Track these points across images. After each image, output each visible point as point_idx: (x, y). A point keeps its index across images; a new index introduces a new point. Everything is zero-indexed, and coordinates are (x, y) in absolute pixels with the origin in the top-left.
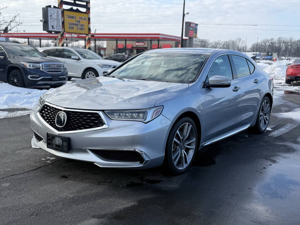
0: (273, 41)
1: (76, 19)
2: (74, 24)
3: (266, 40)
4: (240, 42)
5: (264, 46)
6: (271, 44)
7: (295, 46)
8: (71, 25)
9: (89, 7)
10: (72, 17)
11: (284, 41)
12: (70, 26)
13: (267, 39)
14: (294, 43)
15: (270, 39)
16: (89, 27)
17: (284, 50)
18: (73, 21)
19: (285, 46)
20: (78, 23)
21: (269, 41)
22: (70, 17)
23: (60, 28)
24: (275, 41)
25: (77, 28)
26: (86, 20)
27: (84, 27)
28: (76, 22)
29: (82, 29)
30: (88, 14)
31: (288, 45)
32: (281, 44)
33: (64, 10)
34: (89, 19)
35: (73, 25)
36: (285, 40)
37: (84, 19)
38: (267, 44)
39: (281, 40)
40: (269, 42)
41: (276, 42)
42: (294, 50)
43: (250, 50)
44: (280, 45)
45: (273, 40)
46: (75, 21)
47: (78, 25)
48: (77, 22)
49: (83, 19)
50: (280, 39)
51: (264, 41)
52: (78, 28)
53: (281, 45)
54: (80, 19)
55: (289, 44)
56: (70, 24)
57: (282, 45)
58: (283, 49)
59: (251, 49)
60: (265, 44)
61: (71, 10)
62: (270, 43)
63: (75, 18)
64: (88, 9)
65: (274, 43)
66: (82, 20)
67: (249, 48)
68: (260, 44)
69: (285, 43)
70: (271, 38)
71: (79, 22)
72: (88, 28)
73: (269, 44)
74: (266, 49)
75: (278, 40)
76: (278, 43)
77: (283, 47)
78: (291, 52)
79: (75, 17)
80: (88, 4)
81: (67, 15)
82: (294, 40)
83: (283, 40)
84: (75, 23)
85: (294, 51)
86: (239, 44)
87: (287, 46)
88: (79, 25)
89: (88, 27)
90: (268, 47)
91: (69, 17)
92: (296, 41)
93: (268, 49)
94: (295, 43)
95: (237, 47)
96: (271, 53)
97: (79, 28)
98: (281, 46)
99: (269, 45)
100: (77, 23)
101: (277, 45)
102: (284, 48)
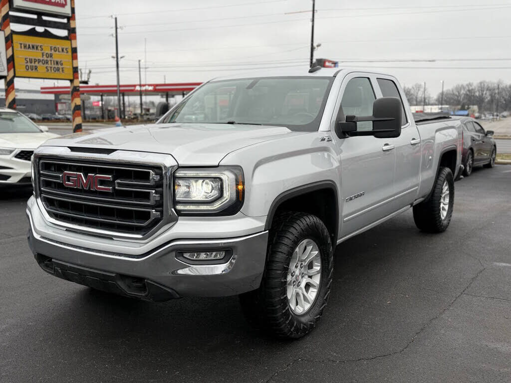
0: (471, 88)
1: (42, 50)
2: (39, 61)
3: (460, 86)
4: (419, 90)
5: (456, 95)
6: (468, 93)
7: (506, 95)
8: (31, 63)
9: (72, 26)
10: (33, 47)
11: (489, 87)
12: (29, 64)
13: (462, 85)
14: (503, 89)
15: (467, 85)
16: (75, 66)
17: (489, 101)
18: (36, 55)
19: (491, 95)
20: (49, 59)
21: (464, 88)
22: (27, 46)
23: (2, 68)
24: (475, 87)
25: (46, 67)
26: (67, 52)
27: (62, 64)
28: (43, 57)
29: (58, 70)
30: (71, 40)
31: (495, 94)
32: (483, 91)
33: (13, 32)
34: (74, 51)
35: (37, 63)
36: (490, 85)
37: (63, 50)
38: (462, 92)
39: (484, 85)
40: (464, 90)
41: (475, 89)
42: (505, 100)
43: (437, 103)
44: (482, 94)
45: (471, 86)
46: (41, 54)
47: (47, 63)
48: (45, 56)
49: (60, 50)
50: (482, 84)
51: (457, 88)
52: (49, 68)
53: (485, 92)
54: (53, 51)
55: (497, 91)
56: (28, 60)
57: (486, 94)
58: (486, 100)
59: (437, 100)
60: (459, 93)
61: (32, 33)
62: (466, 90)
63: (39, 48)
64: (72, 32)
65: (473, 91)
66: (57, 52)
67: (434, 99)
68: (451, 92)
69: (490, 90)
70: (468, 82)
71: (51, 56)
72: (71, 67)
73: (465, 92)
74: (461, 100)
75: (480, 85)
76: (479, 91)
77: (487, 97)
78: (500, 104)
79: (41, 46)
80: (71, 22)
81: (21, 44)
82: (505, 85)
83: (488, 85)
84: (41, 59)
85: (504, 102)
86: (417, 93)
87: (493, 94)
88: (49, 62)
89: (73, 65)
90: (464, 97)
91: (25, 47)
92: (508, 87)
93: (463, 100)
94: (506, 90)
95: (415, 97)
96: (468, 106)
97: (51, 67)
98: (484, 95)
99: (465, 94)
100: (45, 58)
101: (477, 94)
102: (489, 98)
